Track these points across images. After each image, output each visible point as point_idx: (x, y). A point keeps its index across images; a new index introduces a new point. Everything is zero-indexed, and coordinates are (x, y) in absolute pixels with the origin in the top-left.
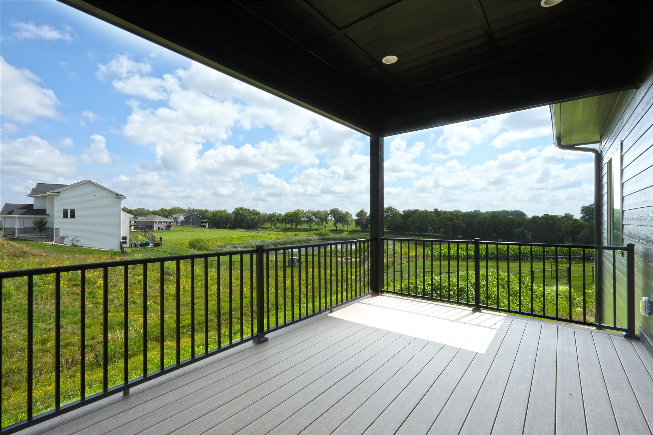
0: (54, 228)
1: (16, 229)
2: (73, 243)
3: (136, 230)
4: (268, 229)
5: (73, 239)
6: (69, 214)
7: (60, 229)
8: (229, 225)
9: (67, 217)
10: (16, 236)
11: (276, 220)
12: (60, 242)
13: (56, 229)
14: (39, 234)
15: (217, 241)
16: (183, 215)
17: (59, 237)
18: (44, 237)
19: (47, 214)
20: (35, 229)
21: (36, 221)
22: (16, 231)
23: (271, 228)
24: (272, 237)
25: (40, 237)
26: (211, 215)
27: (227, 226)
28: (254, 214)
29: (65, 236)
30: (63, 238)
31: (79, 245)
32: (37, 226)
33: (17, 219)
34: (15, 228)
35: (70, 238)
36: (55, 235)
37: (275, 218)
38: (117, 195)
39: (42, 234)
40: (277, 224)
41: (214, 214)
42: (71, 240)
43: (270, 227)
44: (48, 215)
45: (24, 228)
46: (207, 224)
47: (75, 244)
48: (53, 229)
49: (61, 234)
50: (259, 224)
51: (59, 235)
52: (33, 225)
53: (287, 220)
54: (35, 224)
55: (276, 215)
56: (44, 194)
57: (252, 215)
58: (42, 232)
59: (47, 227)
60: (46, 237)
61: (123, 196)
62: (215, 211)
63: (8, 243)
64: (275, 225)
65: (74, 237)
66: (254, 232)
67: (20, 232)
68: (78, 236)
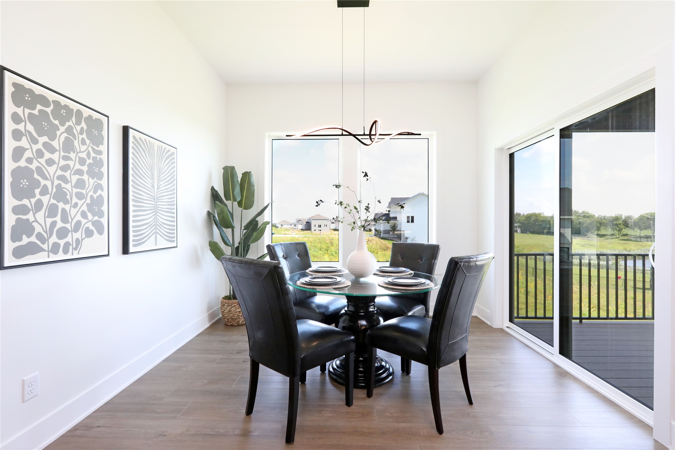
1: (381, 230)
4: (608, 236)
5: (413, 239)
6: (411, 220)
7: (405, 232)
8: (547, 231)
9: (409, 222)
10: (382, 235)
11: (622, 225)
12: (405, 241)
13: (403, 231)
14: (393, 235)
15: (533, 247)
17: (405, 237)
18: (396, 237)
20: (391, 231)
21: (391, 225)
22: (381, 232)
23: (613, 235)
24: (615, 247)
26: (524, 219)
27: (545, 231)
28: (584, 217)
29: (408, 237)
32: (392, 229)
33: (382, 223)
35: (411, 239)
36: (402, 236)
37: (621, 222)
40: (624, 230)
41: (528, 217)
43: (611, 233)
44: (398, 221)
45: (385, 230)
46: (519, 229)
48: (401, 231)
49: (406, 235)
50: (592, 229)
52: (390, 228)
53: (642, 224)
54: (391, 228)
55: (621, 218)
57: (582, 218)
58: (395, 234)
59: (398, 230)
62: (529, 214)
63: (379, 241)
64: (620, 230)
66: (584, 239)
67: (383, 234)
68: (416, 237)
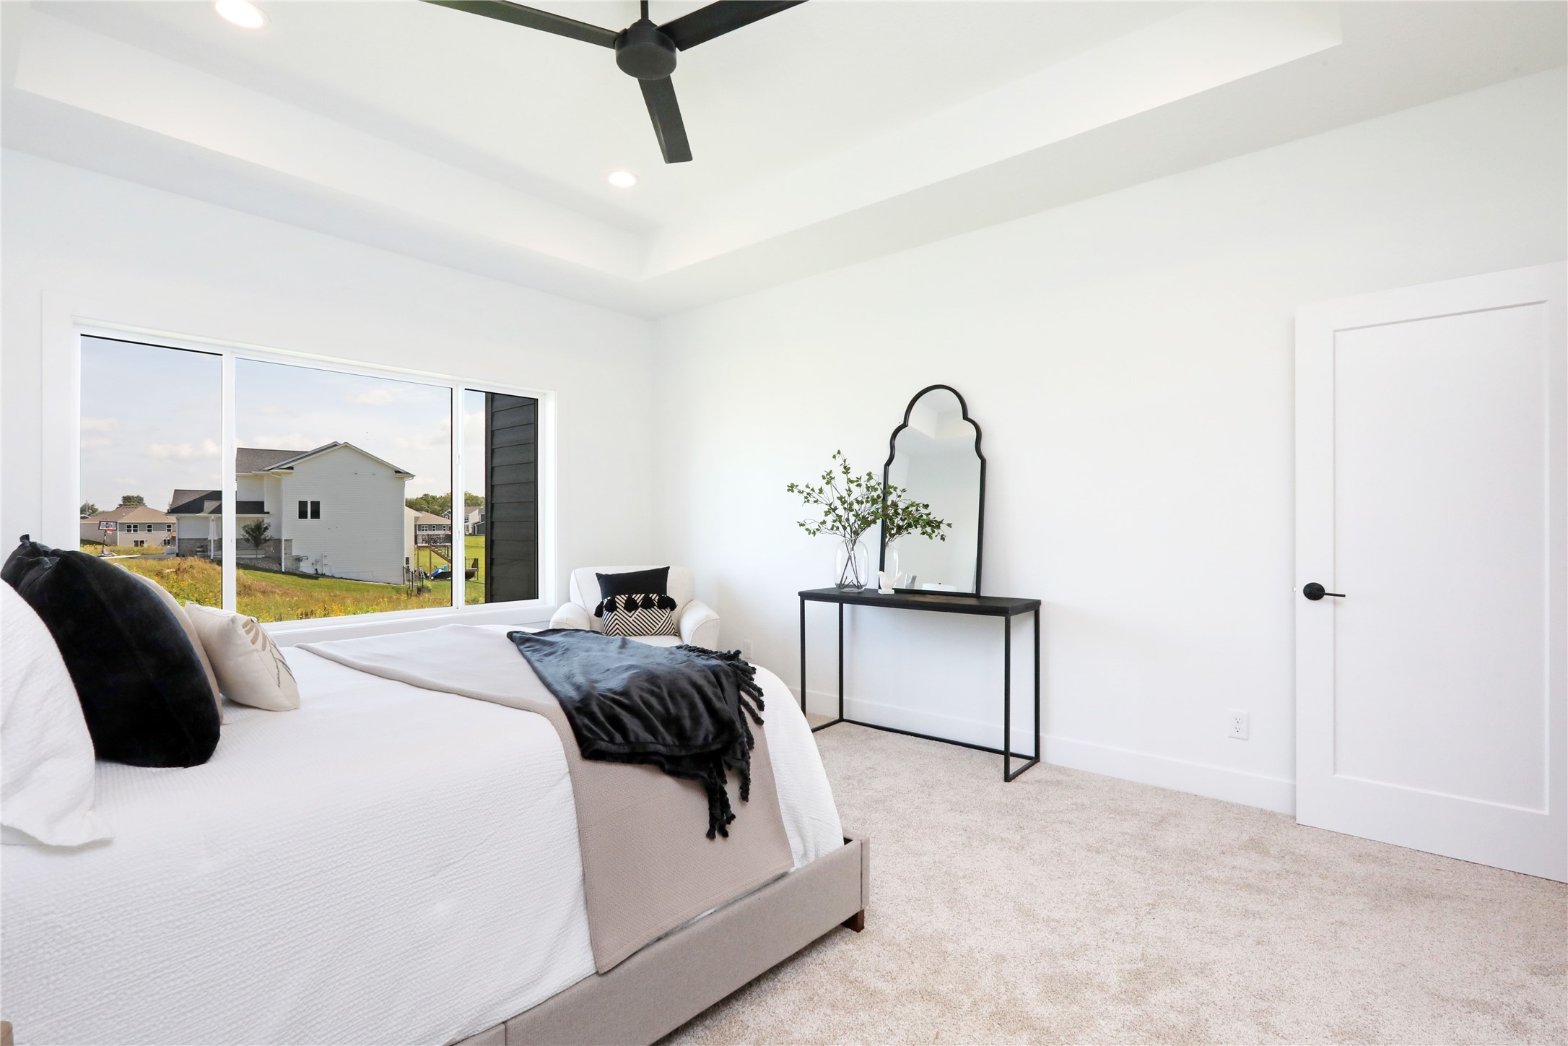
0: (283, 539)
1: (210, 541)
2: (316, 570)
3: (427, 545)
5: (317, 562)
6: (310, 510)
7: (293, 541)
9: (306, 517)
10: (211, 555)
12: (294, 566)
13: (285, 540)
14: (254, 552)
16: (477, 511)
17: (292, 556)
18: (261, 556)
19: (265, 511)
20: (247, 540)
21: (247, 526)
22: (210, 545)
25: (255, 556)
29: (301, 555)
30: (298, 559)
31: (327, 574)
32: (251, 535)
33: (213, 520)
34: (209, 539)
35: (312, 560)
36: (285, 554)
38: (397, 472)
39: (258, 551)
42: (313, 564)
44: (268, 513)
47: (320, 572)
48: (279, 541)
49: (295, 553)
51: (291, 553)
52: (245, 534)
54: (247, 532)
56: (260, 470)
58: (259, 548)
59: (267, 538)
60: (266, 557)
61: (407, 473)
65: (317, 558)
67: (217, 548)
68: (325, 556)
